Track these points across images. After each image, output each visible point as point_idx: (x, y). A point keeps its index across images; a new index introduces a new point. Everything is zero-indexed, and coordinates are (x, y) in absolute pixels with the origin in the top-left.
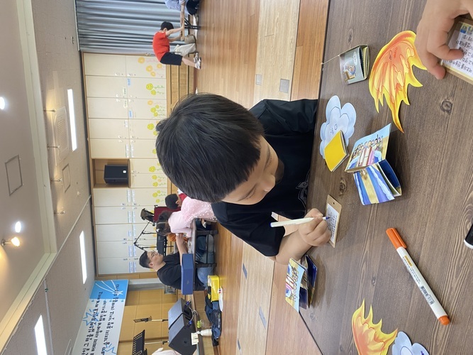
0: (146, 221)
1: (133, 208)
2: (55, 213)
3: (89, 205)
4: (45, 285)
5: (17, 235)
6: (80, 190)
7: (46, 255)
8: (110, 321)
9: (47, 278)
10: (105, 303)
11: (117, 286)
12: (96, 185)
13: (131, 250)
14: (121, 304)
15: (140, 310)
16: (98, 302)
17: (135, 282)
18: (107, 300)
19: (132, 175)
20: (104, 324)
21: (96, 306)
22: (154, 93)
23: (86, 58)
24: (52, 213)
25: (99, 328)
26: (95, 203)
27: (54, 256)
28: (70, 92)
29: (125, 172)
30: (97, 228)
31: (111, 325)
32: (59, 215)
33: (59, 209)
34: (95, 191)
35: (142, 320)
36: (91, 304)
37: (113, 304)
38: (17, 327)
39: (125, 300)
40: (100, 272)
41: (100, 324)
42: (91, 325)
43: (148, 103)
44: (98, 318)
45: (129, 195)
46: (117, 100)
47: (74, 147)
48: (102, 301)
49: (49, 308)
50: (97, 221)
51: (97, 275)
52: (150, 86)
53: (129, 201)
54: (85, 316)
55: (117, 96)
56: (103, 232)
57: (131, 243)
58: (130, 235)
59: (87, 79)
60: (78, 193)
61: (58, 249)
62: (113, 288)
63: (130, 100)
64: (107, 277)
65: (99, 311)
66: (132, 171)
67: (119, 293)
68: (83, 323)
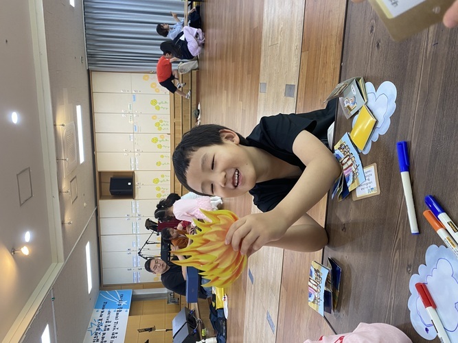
0: (151, 231)
1: (137, 219)
2: (63, 223)
3: (94, 217)
4: (52, 294)
5: (27, 244)
6: (87, 202)
7: (53, 265)
8: (115, 331)
9: (54, 287)
10: (109, 313)
11: (121, 296)
12: (102, 197)
13: (135, 260)
14: (125, 313)
15: (144, 320)
16: (102, 312)
17: (139, 292)
18: (111, 310)
19: (136, 187)
20: (109, 334)
21: (101, 316)
22: (158, 108)
23: (94, 76)
24: (60, 223)
25: (103, 338)
26: (101, 214)
27: (61, 265)
28: (79, 108)
29: (129, 184)
30: (103, 239)
31: (116, 335)
32: (67, 225)
33: (67, 220)
34: (101, 202)
35: (146, 330)
36: (96, 315)
37: (117, 314)
38: (25, 336)
39: (128, 310)
40: (105, 282)
41: (104, 334)
42: (96, 334)
43: (153, 118)
44: (102, 328)
45: (133, 206)
46: (123, 115)
47: (82, 160)
48: (106, 311)
49: (56, 317)
50: (103, 232)
51: (102, 286)
52: (154, 102)
53: (134, 212)
54: (90, 326)
55: (123, 111)
56: (108, 243)
57: (135, 254)
58: (135, 246)
59: (95, 96)
60: (85, 204)
61: (65, 258)
62: (117, 297)
63: (135, 115)
64: (111, 287)
65: (104, 321)
66: (136, 183)
67: (123, 303)
68: (88, 333)
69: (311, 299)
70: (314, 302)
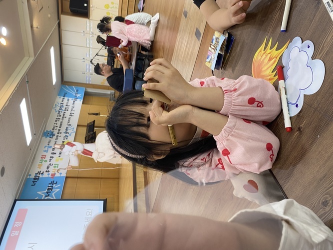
0: (100, 45)
1: (91, 36)
2: (32, 27)
3: (57, 27)
4: (26, 79)
5: (4, 37)
6: (51, 13)
7: (26, 58)
8: (72, 112)
9: (28, 74)
10: (68, 100)
11: (77, 91)
12: (64, 13)
13: (88, 67)
14: (79, 102)
15: (93, 108)
16: (63, 99)
17: (90, 90)
18: (69, 98)
19: (91, 9)
20: (67, 114)
21: (62, 101)
24: (30, 26)
25: (64, 115)
26: (63, 27)
27: (32, 59)
29: (86, 5)
30: (64, 47)
31: (72, 115)
32: (35, 29)
33: (35, 24)
34: (63, 17)
35: (93, 114)
36: (59, 100)
37: (74, 102)
38: (8, 102)
39: (82, 100)
40: (65, 79)
41: (65, 113)
42: (59, 112)
44: (64, 109)
45: (88, 25)
48: (66, 98)
49: (30, 95)
50: (64, 41)
51: (64, 81)
53: (88, 30)
54: (54, 106)
56: (68, 51)
57: (88, 62)
58: (88, 56)
60: (49, 15)
61: (35, 55)
62: (75, 92)
64: (70, 84)
65: (65, 105)
66: (91, 6)
67: (78, 95)
68: (53, 111)
69: (208, 60)
70: (209, 62)
